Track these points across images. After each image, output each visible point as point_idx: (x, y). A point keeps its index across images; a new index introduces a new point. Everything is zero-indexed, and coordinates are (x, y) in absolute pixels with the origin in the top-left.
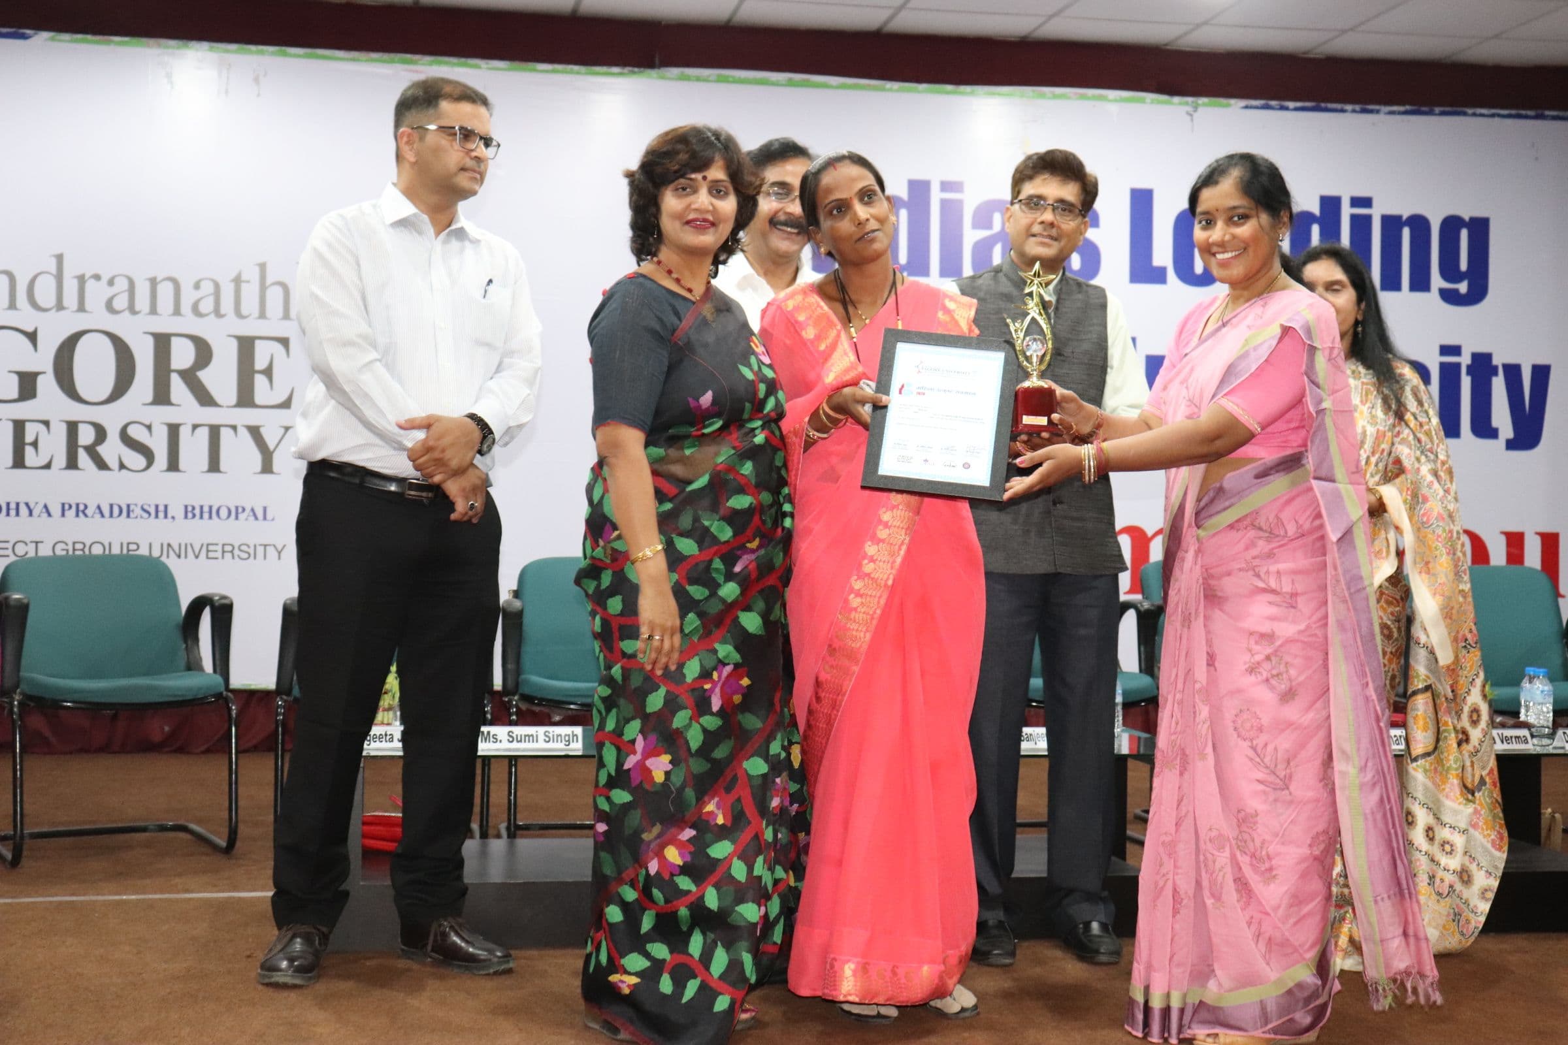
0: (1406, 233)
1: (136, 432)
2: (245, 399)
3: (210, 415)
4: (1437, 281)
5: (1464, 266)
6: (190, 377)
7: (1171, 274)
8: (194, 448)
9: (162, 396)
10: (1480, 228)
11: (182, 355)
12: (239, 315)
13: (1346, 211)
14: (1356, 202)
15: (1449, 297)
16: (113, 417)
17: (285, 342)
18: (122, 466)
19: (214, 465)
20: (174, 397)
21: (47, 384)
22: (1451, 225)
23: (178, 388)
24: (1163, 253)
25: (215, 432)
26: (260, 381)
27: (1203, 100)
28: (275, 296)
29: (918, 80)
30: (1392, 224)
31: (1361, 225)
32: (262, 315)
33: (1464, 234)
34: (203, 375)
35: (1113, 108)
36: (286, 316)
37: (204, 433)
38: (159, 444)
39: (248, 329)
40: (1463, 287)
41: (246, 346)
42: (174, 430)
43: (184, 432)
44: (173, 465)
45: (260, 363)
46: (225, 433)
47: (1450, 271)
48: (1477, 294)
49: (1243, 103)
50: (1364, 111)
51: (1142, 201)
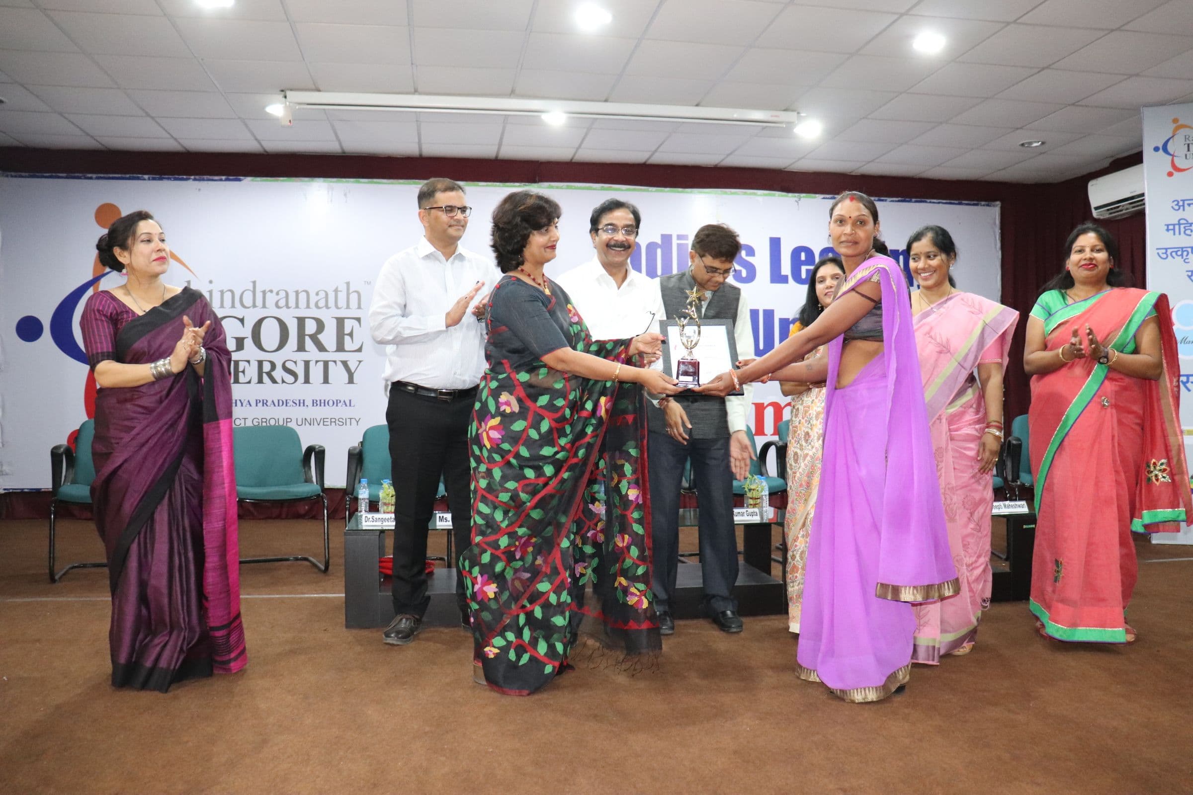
1: (290, 365)
2: (340, 348)
3: (324, 356)
6: (314, 338)
7: (790, 279)
9: (301, 348)
11: (311, 327)
12: (337, 307)
16: (278, 358)
17: (358, 320)
18: (283, 382)
19: (326, 380)
20: (307, 348)
21: (249, 343)
23: (309, 343)
24: (786, 268)
25: (326, 364)
26: (347, 339)
27: (803, 195)
28: (354, 297)
29: (665, 186)
32: (348, 307)
34: (320, 337)
35: (760, 199)
36: (359, 307)
37: (321, 365)
38: (300, 370)
39: (341, 314)
41: (340, 322)
42: (307, 363)
43: (312, 364)
44: (307, 381)
45: (347, 330)
46: (331, 364)
49: (822, 196)
51: (775, 244)
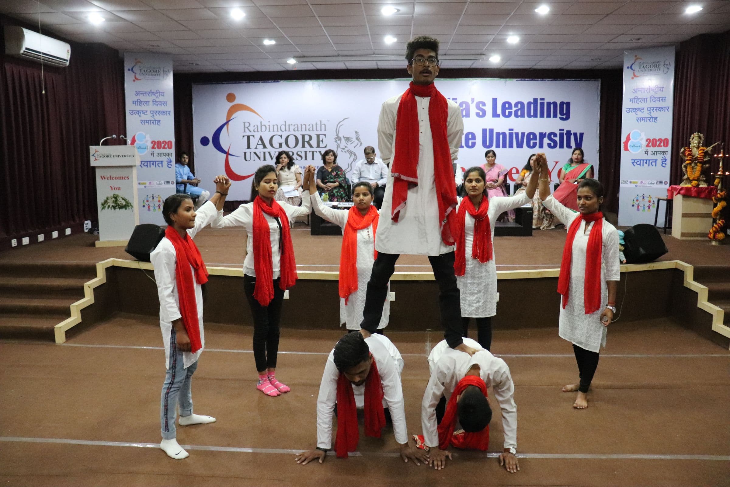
0: (552, 105)
1: (299, 153)
2: (318, 146)
3: (312, 149)
4: (559, 115)
5: (565, 112)
6: (308, 143)
7: (501, 116)
8: (309, 156)
9: (303, 146)
10: (568, 104)
11: (307, 138)
12: (317, 130)
13: (539, 101)
14: (541, 99)
15: (562, 119)
16: (295, 150)
17: (325, 135)
18: (297, 159)
19: (313, 159)
20: (306, 146)
21: (284, 145)
22: (562, 104)
23: (306, 144)
24: (499, 111)
25: (313, 152)
26: (321, 143)
27: (508, 79)
28: (323, 127)
30: (549, 104)
31: (542, 104)
32: (321, 130)
33: (565, 105)
34: (310, 142)
35: (488, 82)
36: (325, 130)
37: (311, 153)
38: (303, 155)
39: (318, 133)
40: (564, 117)
41: (318, 136)
42: (306, 152)
43: (308, 153)
44: (306, 159)
45: (321, 139)
46: (315, 153)
47: (562, 113)
48: (568, 118)
49: (516, 79)
50: (542, 80)
51: (495, 101)
